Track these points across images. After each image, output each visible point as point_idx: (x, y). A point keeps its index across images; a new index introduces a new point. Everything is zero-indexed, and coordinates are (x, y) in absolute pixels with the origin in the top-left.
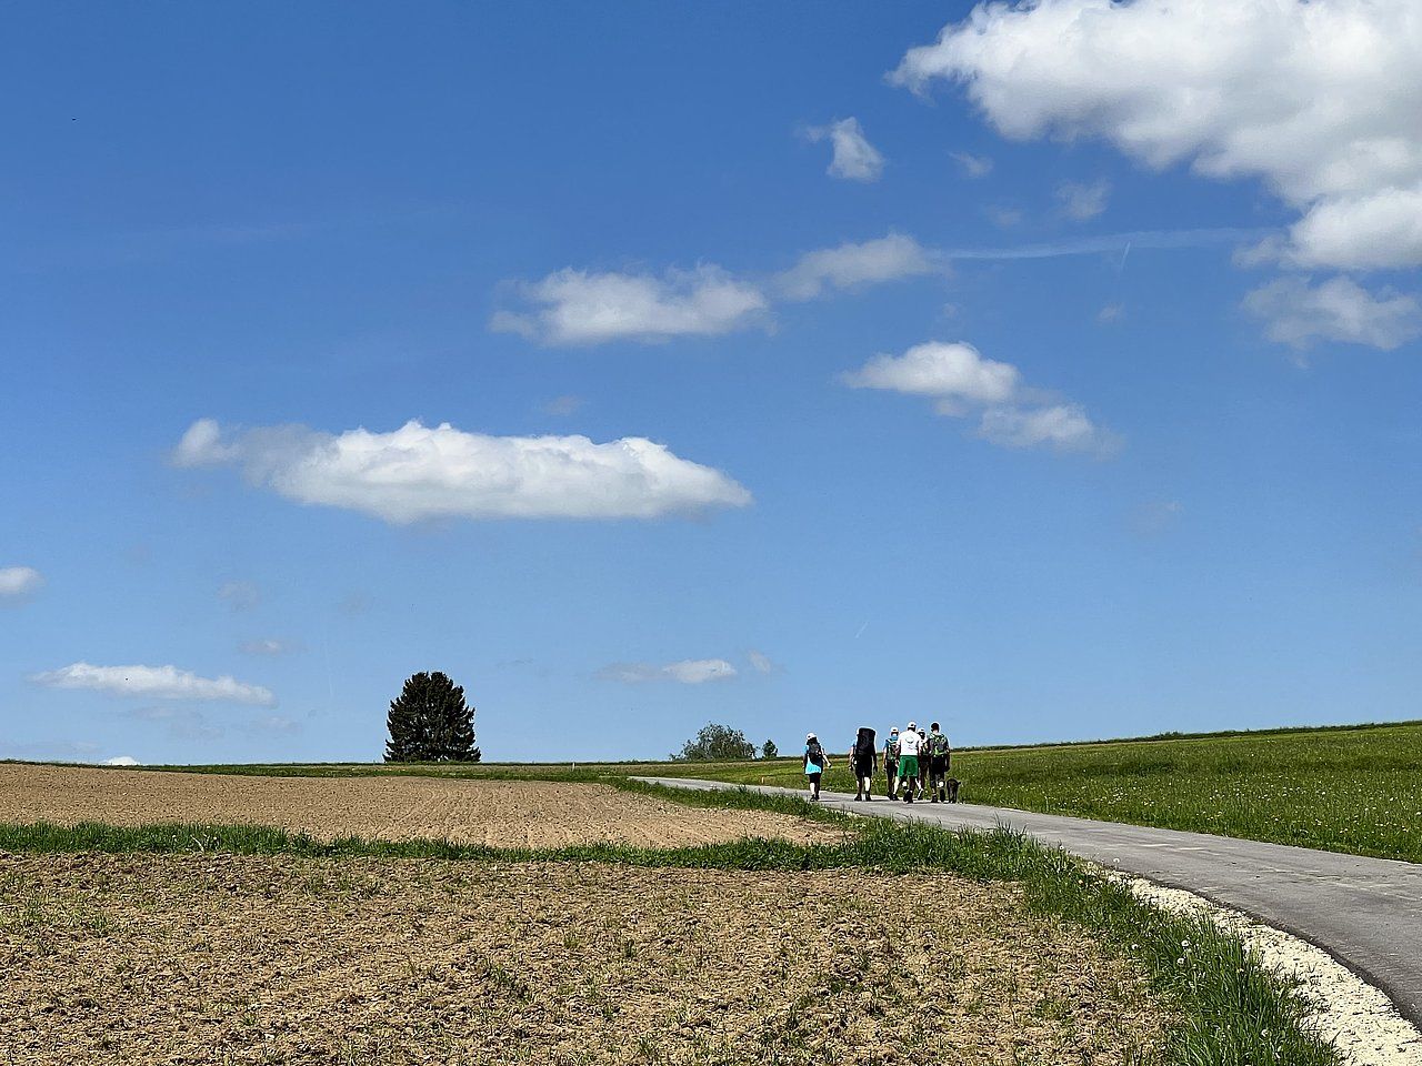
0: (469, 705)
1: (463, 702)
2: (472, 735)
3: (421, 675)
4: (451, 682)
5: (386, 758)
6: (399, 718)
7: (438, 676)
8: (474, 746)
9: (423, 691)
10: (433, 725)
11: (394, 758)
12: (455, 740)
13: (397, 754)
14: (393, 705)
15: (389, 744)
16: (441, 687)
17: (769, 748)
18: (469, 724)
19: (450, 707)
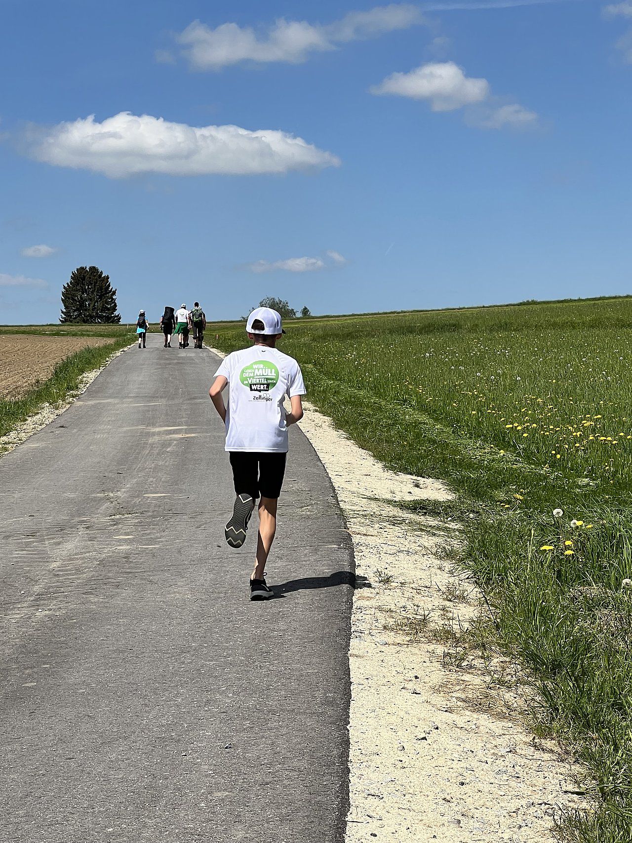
0: (113, 287)
1: (109, 285)
2: (115, 306)
3: (82, 268)
4: (102, 272)
5: (61, 321)
6: (69, 296)
7: (93, 269)
8: (116, 313)
9: (84, 279)
10: (91, 300)
11: (66, 321)
12: (104, 309)
13: (68, 319)
14: (65, 288)
15: (62, 312)
16: (95, 276)
17: (305, 311)
18: (113, 299)
19: (101, 288)
